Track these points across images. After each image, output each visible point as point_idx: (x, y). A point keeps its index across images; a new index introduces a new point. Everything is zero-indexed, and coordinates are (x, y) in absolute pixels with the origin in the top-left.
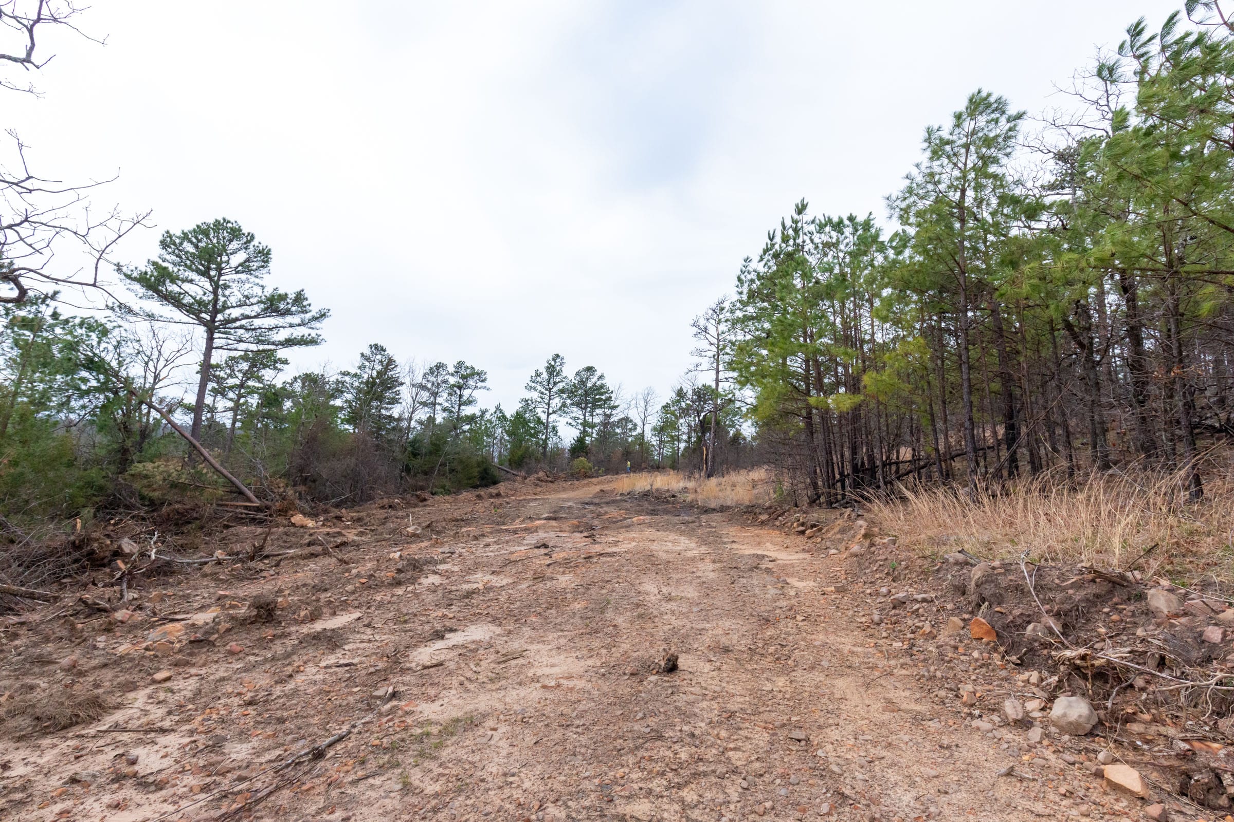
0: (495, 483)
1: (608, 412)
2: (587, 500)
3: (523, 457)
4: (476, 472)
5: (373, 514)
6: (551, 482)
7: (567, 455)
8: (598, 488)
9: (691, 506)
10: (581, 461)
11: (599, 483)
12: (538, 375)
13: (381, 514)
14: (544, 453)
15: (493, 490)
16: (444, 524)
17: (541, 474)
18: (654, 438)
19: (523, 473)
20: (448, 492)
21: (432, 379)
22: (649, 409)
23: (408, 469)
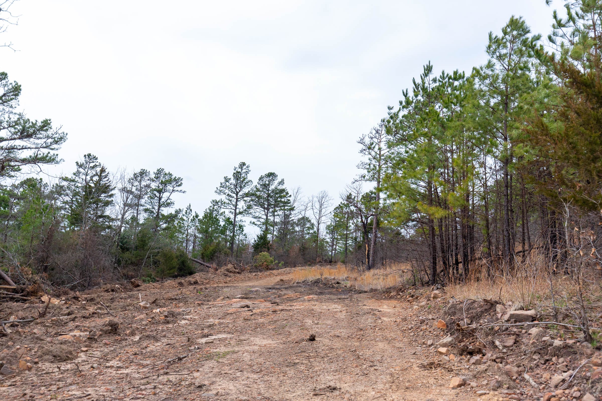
0: (191, 273)
1: (287, 213)
2: (270, 287)
3: (214, 252)
4: (175, 263)
5: (102, 296)
6: (238, 273)
7: (251, 250)
8: (278, 278)
9: (350, 290)
10: (264, 256)
11: (279, 274)
12: (227, 180)
13: (108, 296)
14: (231, 248)
15: (190, 279)
16: (163, 301)
17: (230, 266)
18: (328, 236)
19: (214, 265)
20: (154, 281)
21: (136, 183)
22: (323, 211)
23: (118, 262)
